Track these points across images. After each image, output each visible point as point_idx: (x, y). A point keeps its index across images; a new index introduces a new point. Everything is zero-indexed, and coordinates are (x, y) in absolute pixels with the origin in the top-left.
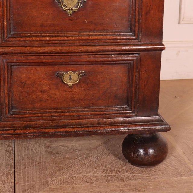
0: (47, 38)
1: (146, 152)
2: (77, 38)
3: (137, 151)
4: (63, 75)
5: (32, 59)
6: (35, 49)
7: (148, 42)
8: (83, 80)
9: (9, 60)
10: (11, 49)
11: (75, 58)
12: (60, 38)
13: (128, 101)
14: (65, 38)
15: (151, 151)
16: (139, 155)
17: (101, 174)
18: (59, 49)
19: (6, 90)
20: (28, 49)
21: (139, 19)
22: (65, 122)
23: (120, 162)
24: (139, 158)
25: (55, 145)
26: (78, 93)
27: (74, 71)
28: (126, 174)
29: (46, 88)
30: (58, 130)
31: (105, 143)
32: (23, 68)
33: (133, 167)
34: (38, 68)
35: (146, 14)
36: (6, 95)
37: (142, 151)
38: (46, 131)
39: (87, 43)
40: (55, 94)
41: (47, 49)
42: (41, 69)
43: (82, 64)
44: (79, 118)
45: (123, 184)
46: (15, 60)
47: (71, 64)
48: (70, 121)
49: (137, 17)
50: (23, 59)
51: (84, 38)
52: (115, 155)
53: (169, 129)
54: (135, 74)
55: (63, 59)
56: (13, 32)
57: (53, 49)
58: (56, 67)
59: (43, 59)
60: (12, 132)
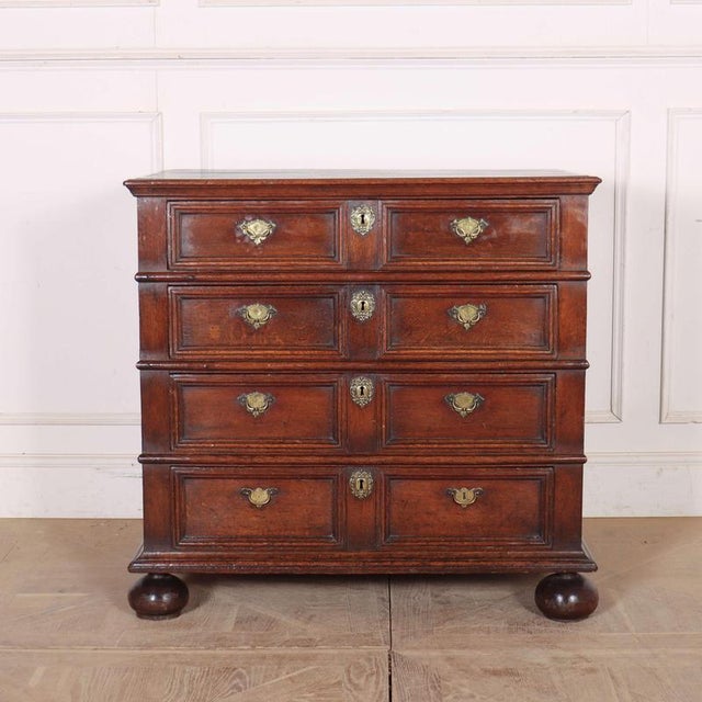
0: (436, 446)
1: (566, 599)
2: (472, 446)
3: (555, 599)
4: (455, 492)
5: (416, 471)
6: (419, 459)
7: (565, 452)
8: (481, 500)
9: (388, 472)
10: (390, 459)
11: (470, 472)
12: (450, 446)
13: (540, 530)
14: (459, 446)
15: (573, 599)
16: (556, 602)
17: (503, 625)
18: (449, 459)
19: (383, 510)
20: (411, 459)
21: (552, 422)
22: (457, 554)
23: (532, 616)
24: (555, 607)
25: (446, 594)
26: (474, 517)
27: (469, 488)
28: (537, 627)
29: (433, 509)
30: (447, 563)
31: (516, 594)
32: (403, 483)
33: (547, 620)
34: (423, 483)
35: (562, 415)
36: (383, 516)
37: (560, 598)
38: (432, 564)
39: (486, 452)
40: (444, 518)
41: (433, 459)
42: (427, 484)
43: (480, 479)
44: (476, 550)
45: (530, 635)
46: (395, 473)
47: (465, 478)
48: (464, 553)
49: (549, 420)
50: (404, 471)
51: (482, 446)
52: (528, 608)
53: (596, 569)
54: (549, 493)
55: (455, 472)
56: (393, 437)
57: (442, 459)
58: (446, 482)
59: (429, 472)
60: (389, 563)
